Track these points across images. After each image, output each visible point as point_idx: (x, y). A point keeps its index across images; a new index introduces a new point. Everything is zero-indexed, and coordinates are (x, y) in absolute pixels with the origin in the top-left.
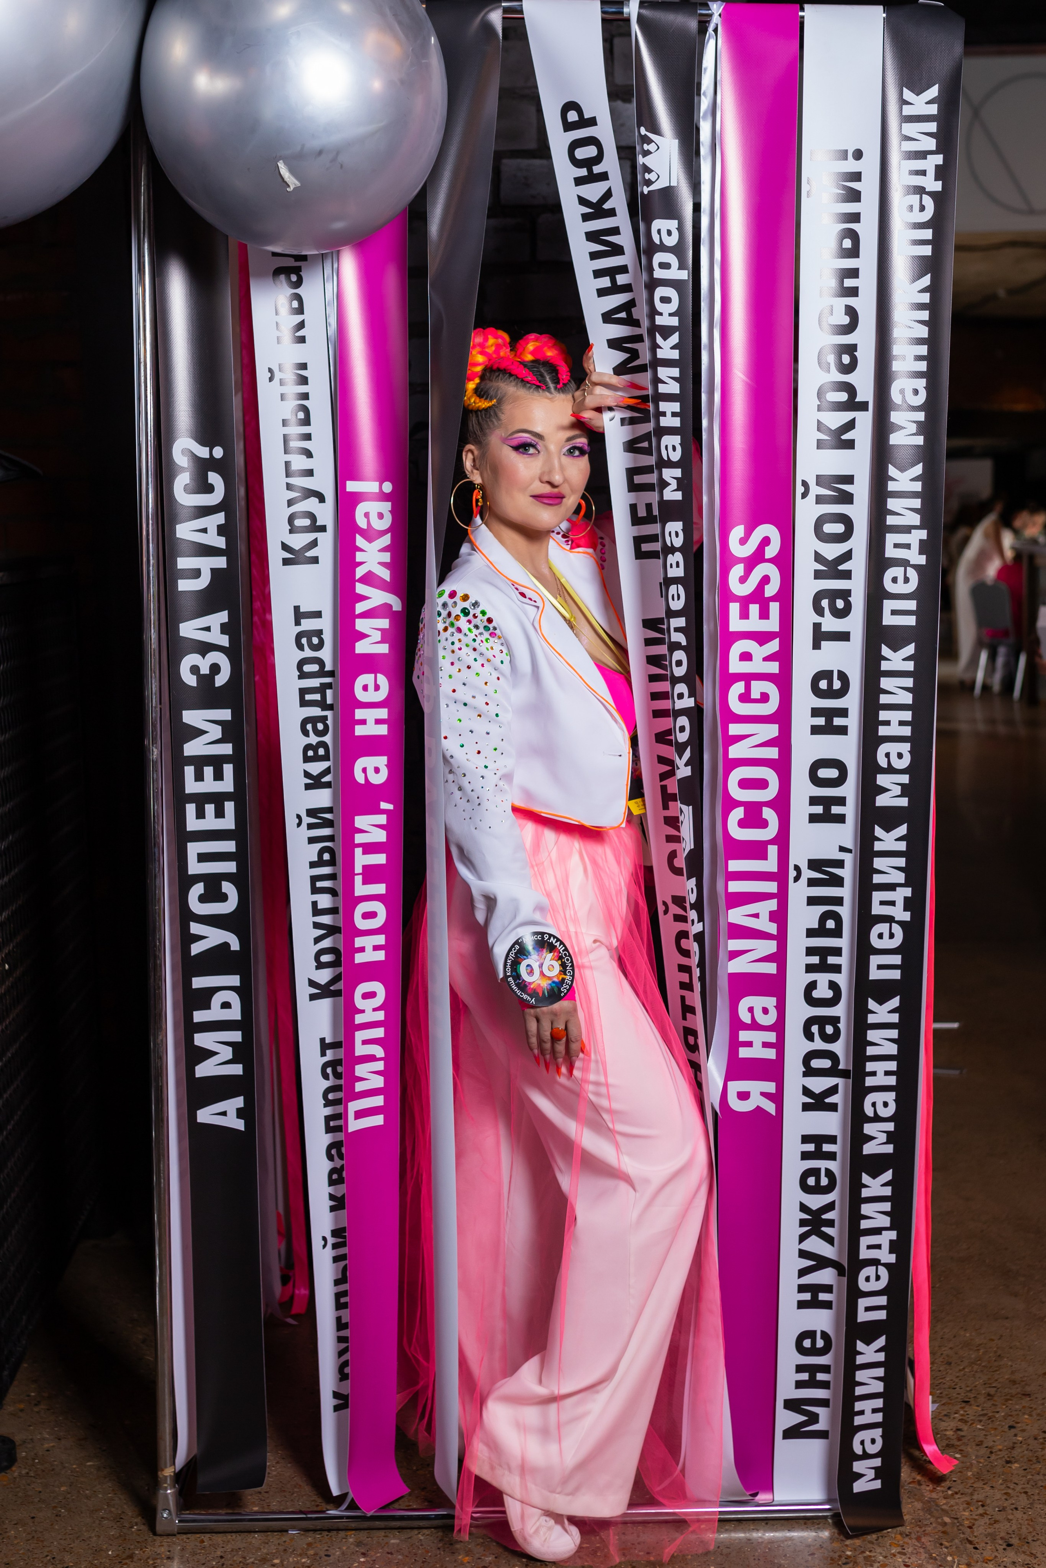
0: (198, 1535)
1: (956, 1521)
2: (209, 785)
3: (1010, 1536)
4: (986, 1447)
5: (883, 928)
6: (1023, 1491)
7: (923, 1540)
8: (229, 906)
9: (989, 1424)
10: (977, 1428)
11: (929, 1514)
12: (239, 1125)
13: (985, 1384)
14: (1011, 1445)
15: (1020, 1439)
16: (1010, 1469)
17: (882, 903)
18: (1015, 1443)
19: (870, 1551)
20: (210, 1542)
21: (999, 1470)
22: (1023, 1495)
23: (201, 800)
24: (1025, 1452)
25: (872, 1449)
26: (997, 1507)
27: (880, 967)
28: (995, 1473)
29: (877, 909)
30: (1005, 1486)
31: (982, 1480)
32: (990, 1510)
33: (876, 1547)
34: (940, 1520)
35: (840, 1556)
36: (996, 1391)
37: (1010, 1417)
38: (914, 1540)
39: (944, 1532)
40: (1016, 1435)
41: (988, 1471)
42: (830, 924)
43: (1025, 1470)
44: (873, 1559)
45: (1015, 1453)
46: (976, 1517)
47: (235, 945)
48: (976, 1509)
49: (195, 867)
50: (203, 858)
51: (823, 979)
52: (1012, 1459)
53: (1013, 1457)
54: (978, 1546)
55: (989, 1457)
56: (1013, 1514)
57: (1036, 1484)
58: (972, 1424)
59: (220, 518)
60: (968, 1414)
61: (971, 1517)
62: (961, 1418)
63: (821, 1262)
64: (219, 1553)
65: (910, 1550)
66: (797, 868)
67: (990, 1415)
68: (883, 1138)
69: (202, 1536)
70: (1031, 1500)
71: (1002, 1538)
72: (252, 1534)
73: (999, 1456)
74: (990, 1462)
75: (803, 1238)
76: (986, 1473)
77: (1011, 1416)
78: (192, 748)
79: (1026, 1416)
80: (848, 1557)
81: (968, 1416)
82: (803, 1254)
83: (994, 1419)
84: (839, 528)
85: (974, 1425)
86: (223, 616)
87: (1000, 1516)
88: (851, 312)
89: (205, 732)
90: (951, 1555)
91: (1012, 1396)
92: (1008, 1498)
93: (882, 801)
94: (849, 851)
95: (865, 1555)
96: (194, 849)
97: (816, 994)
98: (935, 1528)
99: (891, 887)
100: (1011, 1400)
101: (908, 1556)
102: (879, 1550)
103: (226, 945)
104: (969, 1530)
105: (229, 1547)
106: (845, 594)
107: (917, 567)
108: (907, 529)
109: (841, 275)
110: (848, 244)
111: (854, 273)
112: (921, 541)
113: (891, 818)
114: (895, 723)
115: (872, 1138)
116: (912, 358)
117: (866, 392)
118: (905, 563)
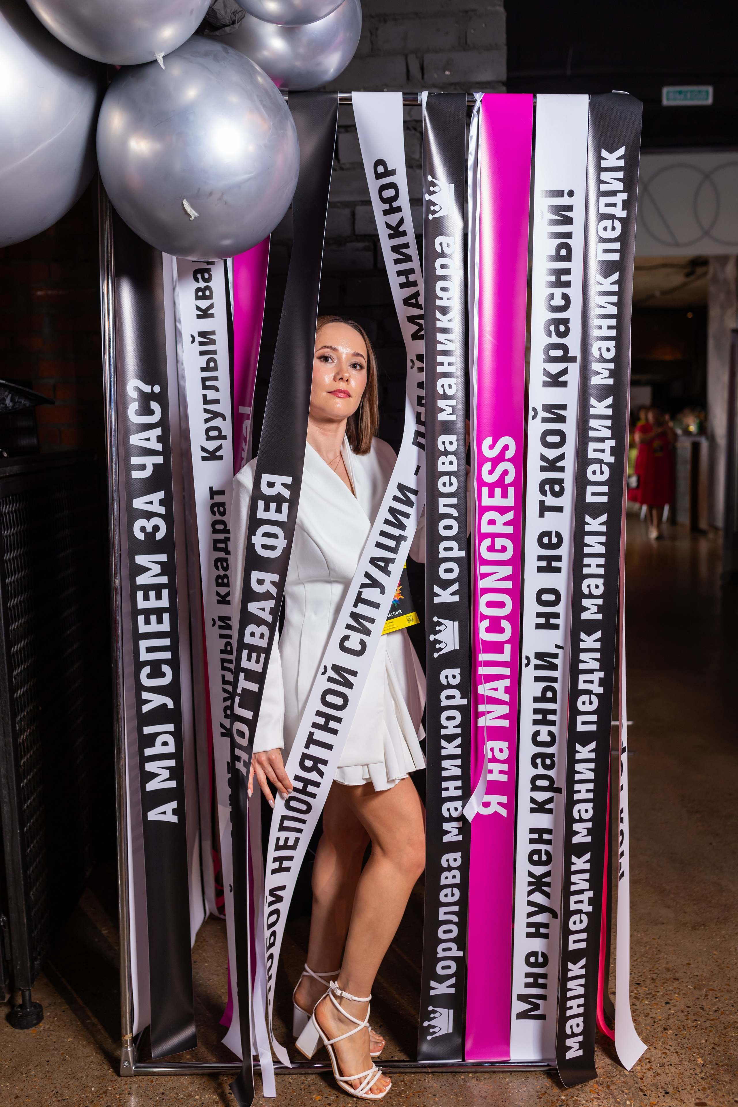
0: (150, 1077)
1: (632, 1074)
2: (153, 603)
3: (667, 1086)
4: (651, 1018)
5: (585, 698)
6: (676, 1051)
7: (611, 1088)
8: (167, 680)
9: (653, 1000)
10: (645, 1003)
11: (615, 1068)
12: (175, 819)
13: (650, 971)
14: (667, 1016)
15: (673, 1012)
16: (666, 1034)
17: (585, 682)
18: (669, 1015)
19: (577, 1096)
20: (157, 1082)
21: (660, 1035)
22: (675, 1054)
23: (147, 613)
24: (676, 1022)
25: (577, 1030)
26: (659, 1063)
27: (584, 723)
28: (657, 1037)
29: (582, 686)
30: (663, 1047)
31: (649, 1042)
33: (580, 1093)
34: (622, 1073)
35: (558, 1100)
36: (657, 976)
37: (666, 996)
38: (605, 1088)
40: (670, 1009)
42: (549, 694)
43: (676, 1035)
44: (579, 1102)
45: (670, 1022)
47: (171, 705)
48: (645, 1065)
49: (144, 656)
50: (149, 650)
51: (544, 729)
52: (668, 1027)
53: (668, 1025)
55: (653, 1025)
57: (683, 1046)
58: (643, 1000)
59: (158, 431)
60: (639, 993)
61: (642, 1071)
62: (635, 995)
63: (542, 909)
64: (162, 1091)
66: (528, 658)
67: (653, 993)
68: (585, 832)
69: (152, 1078)
70: (680, 1058)
71: (662, 1087)
72: (184, 1076)
73: (659, 1025)
74: (654, 1029)
75: (530, 893)
76: (651, 1037)
77: (667, 994)
78: (142, 580)
79: (676, 995)
80: (563, 1101)
81: (639, 994)
82: (530, 903)
83: (656, 997)
84: (556, 439)
85: (644, 1001)
86: (161, 495)
87: (660, 1071)
88: (566, 297)
89: (150, 569)
91: (667, 980)
92: (665, 1057)
93: (585, 616)
94: (562, 648)
95: (574, 1099)
96: (144, 644)
97: (539, 739)
99: (591, 671)
100: (667, 983)
101: (601, 1100)
102: (583, 1095)
103: (165, 705)
105: (168, 1086)
106: (560, 482)
107: (608, 464)
108: (602, 440)
109: (559, 273)
110: (563, 252)
111: (568, 272)
112: (611, 447)
113: (590, 627)
114: (594, 566)
115: (578, 833)
116: (605, 327)
117: (575, 350)
118: (601, 462)
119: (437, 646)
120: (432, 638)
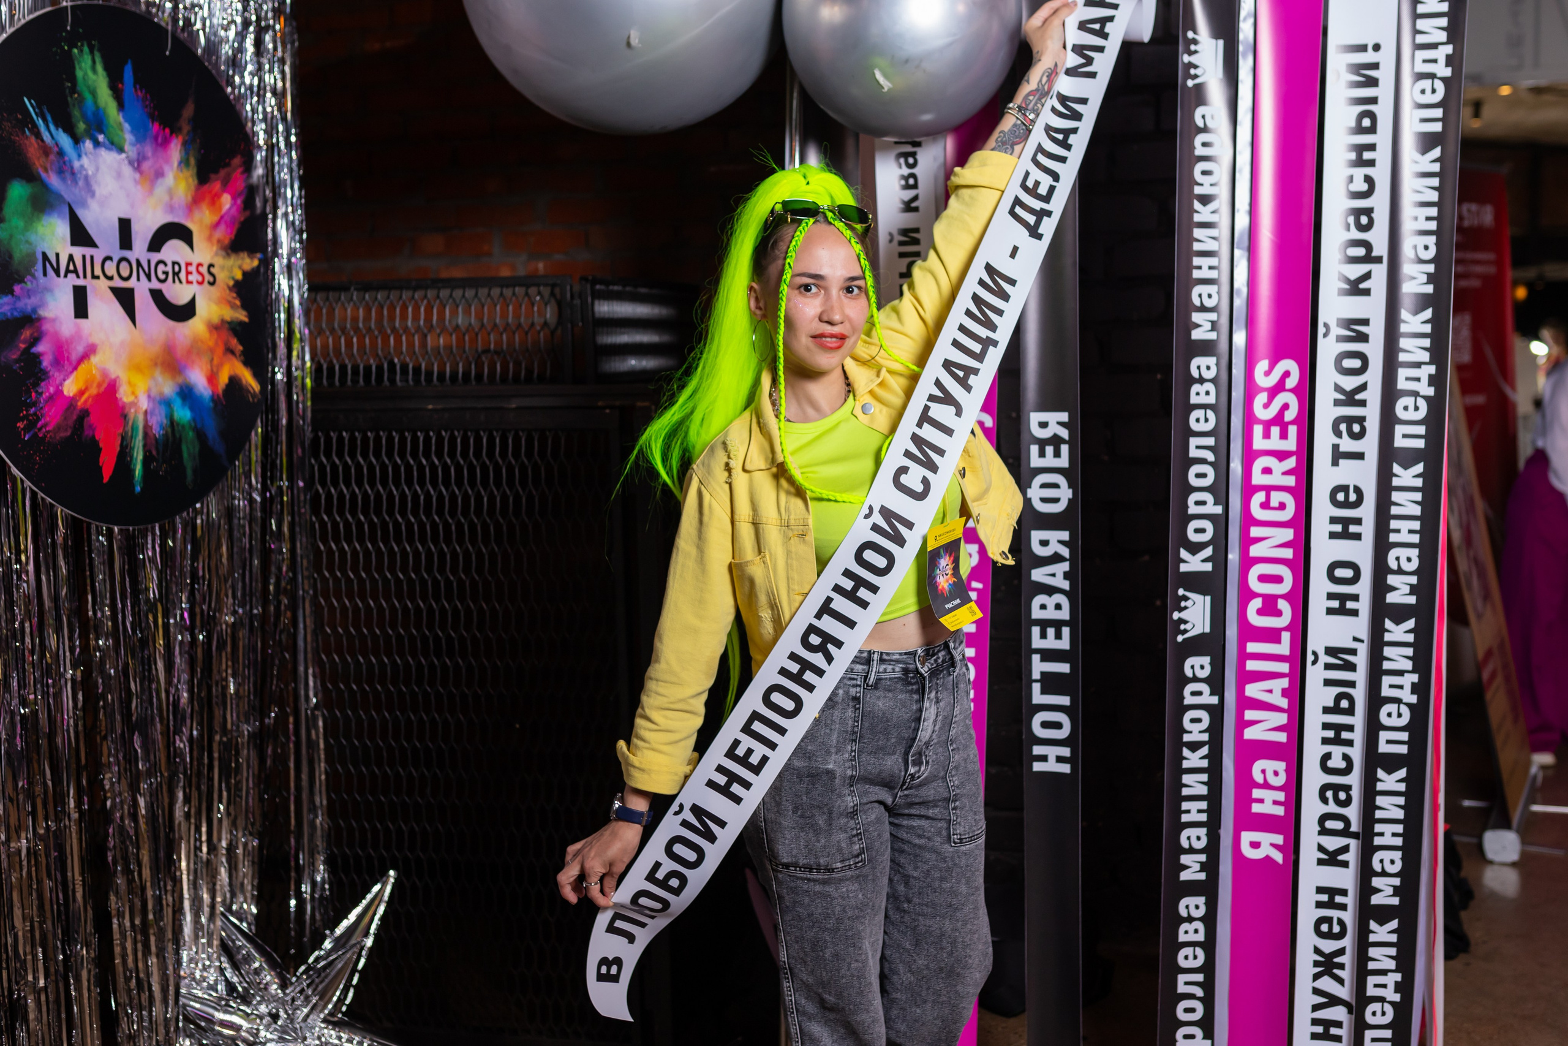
5: (1392, 708)
17: (1391, 687)
27: (1388, 742)
29: (1386, 692)
42: (1344, 704)
51: (1337, 751)
63: (1333, 1001)
66: (1315, 653)
68: (1389, 891)
75: (1316, 977)
82: (1316, 991)
84: (1356, 363)
88: (1368, 180)
93: (1391, 598)
94: (1362, 641)
97: (1330, 764)
99: (1400, 673)
106: (1361, 420)
107: (1426, 398)
108: (1418, 365)
109: (1361, 149)
110: (1366, 122)
111: (1372, 147)
112: (1430, 376)
113: (1400, 613)
114: (1404, 531)
115: (1379, 891)
116: (1422, 218)
117: (1381, 248)
118: (1415, 394)
119: (1182, 627)
120: (1176, 615)
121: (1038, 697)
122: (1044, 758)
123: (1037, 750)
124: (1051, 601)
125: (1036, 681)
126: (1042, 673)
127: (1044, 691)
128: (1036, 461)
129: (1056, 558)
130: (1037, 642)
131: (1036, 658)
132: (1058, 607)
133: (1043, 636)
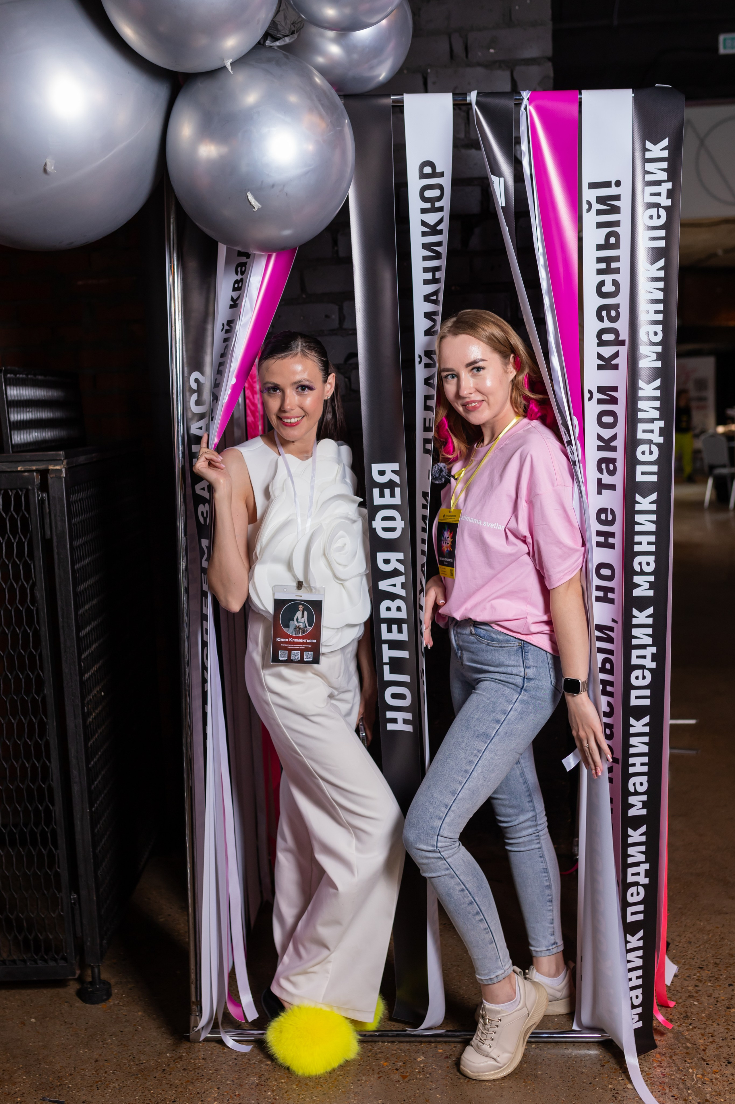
1: (695, 1046)
3: (729, 1056)
4: (714, 998)
5: (638, 672)
7: (674, 1058)
11: (678, 1041)
14: (730, 996)
16: (729, 1012)
17: (638, 657)
18: (732, 995)
21: (723, 1014)
25: (637, 1002)
26: (721, 1037)
27: (637, 697)
28: (719, 1015)
29: (634, 661)
30: (725, 1023)
31: (712, 1019)
32: (717, 1040)
34: (684, 1045)
36: (720, 961)
38: (666, 1058)
39: (687, 1053)
41: (715, 1014)
42: (608, 666)
45: (733, 1002)
46: (708, 1044)
48: (707, 1039)
51: (604, 700)
52: (731, 1006)
54: (709, 1063)
55: (716, 1005)
56: (731, 1042)
61: (704, 1041)
65: (665, 1064)
67: (716, 976)
68: (640, 805)
71: (724, 1058)
76: (713, 1015)
77: (730, 977)
84: (609, 419)
87: (723, 1044)
88: (615, 283)
90: (692, 1068)
91: (731, 965)
92: (728, 1032)
93: (637, 592)
94: (617, 622)
98: (681, 1050)
99: (644, 647)
100: (730, 967)
104: (703, 1052)
106: (613, 461)
107: (657, 445)
108: (650, 421)
109: (607, 260)
110: (612, 240)
111: (616, 259)
112: (659, 428)
113: (642, 603)
114: (644, 543)
115: (633, 806)
116: (652, 312)
117: (624, 334)
118: (649, 442)
121: (388, 676)
122: (394, 721)
123: (390, 715)
124: (394, 605)
125: (386, 664)
126: (390, 658)
127: (392, 672)
128: (377, 501)
129: (395, 573)
130: (385, 635)
131: (385, 647)
132: (399, 609)
133: (390, 630)
